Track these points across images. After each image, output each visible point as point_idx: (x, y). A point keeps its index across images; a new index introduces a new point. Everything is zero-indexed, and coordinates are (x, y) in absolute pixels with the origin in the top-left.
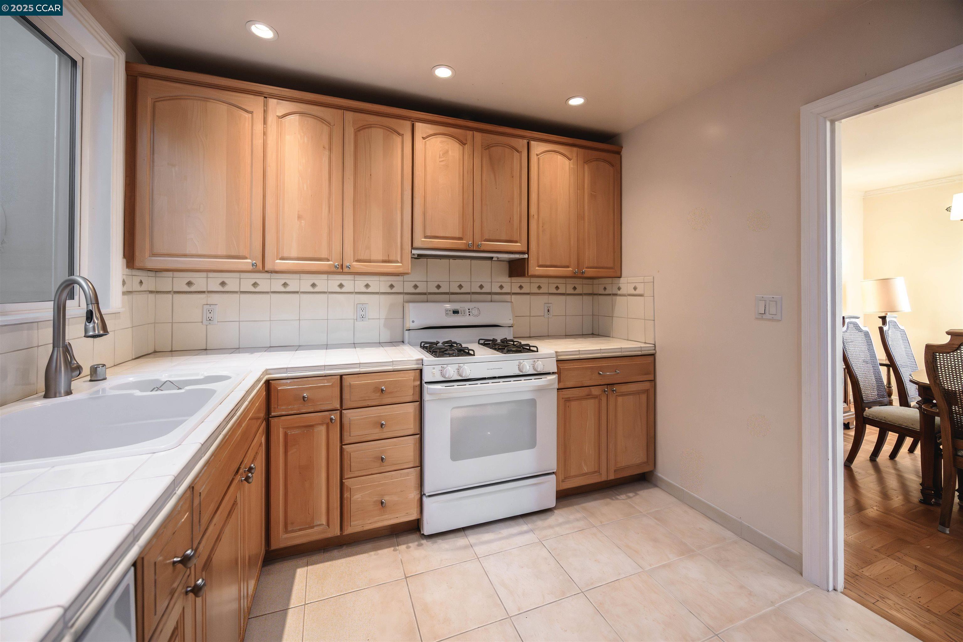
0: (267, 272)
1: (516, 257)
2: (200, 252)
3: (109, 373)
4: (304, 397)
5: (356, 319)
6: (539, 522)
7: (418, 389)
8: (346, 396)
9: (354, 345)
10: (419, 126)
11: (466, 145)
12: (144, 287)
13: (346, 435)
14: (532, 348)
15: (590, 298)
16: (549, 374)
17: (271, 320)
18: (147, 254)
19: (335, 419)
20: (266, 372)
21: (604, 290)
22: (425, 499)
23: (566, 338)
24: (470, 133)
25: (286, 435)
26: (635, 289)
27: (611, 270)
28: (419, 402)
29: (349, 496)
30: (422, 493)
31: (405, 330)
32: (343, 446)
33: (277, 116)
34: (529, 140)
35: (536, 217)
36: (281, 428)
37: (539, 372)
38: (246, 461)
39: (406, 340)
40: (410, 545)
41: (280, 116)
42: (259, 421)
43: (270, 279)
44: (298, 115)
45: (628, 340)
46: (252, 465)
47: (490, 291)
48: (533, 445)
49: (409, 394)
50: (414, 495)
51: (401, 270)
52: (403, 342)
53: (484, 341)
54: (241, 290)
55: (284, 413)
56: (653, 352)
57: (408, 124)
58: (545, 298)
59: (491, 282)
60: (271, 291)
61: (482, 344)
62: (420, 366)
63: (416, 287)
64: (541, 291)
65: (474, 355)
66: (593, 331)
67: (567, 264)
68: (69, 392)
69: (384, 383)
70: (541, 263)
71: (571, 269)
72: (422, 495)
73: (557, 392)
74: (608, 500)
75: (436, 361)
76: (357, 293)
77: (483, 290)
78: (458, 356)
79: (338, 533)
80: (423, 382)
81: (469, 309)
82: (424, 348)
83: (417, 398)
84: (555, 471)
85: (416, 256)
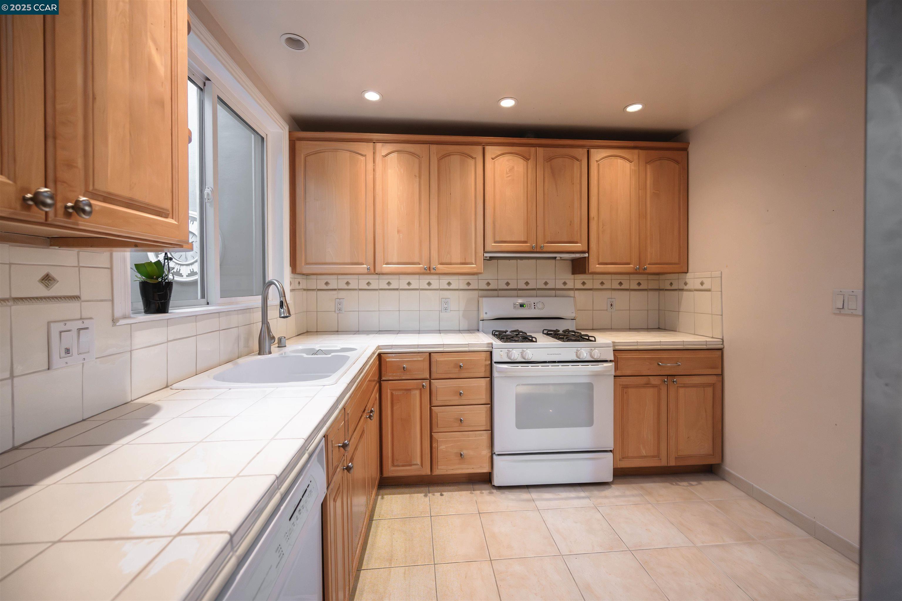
0: (377, 274)
1: (576, 256)
2: (334, 261)
3: (288, 343)
4: (404, 368)
5: (441, 311)
6: (596, 492)
7: (488, 368)
8: (434, 369)
9: (440, 331)
10: (488, 149)
11: (530, 160)
12: (301, 287)
13: (434, 398)
14: (591, 338)
15: (657, 293)
16: (606, 361)
17: (380, 310)
18: (303, 264)
19: (426, 386)
20: (379, 347)
21: (670, 285)
22: (495, 457)
23: (630, 331)
24: (533, 149)
25: (392, 394)
26: (702, 284)
27: (677, 266)
28: (489, 378)
29: (437, 446)
30: (493, 453)
31: (479, 320)
32: (432, 408)
33: (382, 156)
34: (589, 148)
35: (596, 219)
36: (389, 389)
37: (595, 359)
38: (368, 406)
39: (481, 329)
40: (483, 491)
41: (383, 156)
42: (375, 382)
43: (379, 279)
44: (396, 153)
45: (694, 334)
46: (373, 409)
47: (554, 287)
48: (590, 423)
49: (482, 371)
50: (486, 453)
51: (475, 270)
52: (478, 330)
53: (547, 331)
54: (359, 288)
55: (390, 378)
56: (720, 346)
57: (480, 148)
58: (608, 294)
59: (555, 279)
60: (380, 288)
61: (545, 334)
62: (490, 349)
63: (488, 284)
64: (604, 287)
65: (536, 342)
66: (659, 325)
67: (628, 261)
68: (270, 353)
69: (462, 361)
70: (601, 261)
71: (632, 266)
72: (492, 454)
73: (614, 378)
74: (668, 484)
75: (502, 345)
76: (441, 290)
77: (548, 287)
78: (522, 342)
79: (429, 473)
80: (493, 362)
81: (534, 303)
82: (494, 335)
83: (488, 375)
84: (612, 449)
85: (488, 258)
